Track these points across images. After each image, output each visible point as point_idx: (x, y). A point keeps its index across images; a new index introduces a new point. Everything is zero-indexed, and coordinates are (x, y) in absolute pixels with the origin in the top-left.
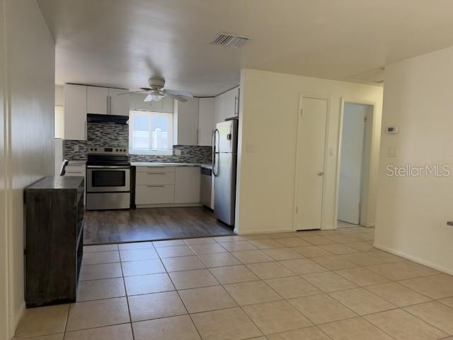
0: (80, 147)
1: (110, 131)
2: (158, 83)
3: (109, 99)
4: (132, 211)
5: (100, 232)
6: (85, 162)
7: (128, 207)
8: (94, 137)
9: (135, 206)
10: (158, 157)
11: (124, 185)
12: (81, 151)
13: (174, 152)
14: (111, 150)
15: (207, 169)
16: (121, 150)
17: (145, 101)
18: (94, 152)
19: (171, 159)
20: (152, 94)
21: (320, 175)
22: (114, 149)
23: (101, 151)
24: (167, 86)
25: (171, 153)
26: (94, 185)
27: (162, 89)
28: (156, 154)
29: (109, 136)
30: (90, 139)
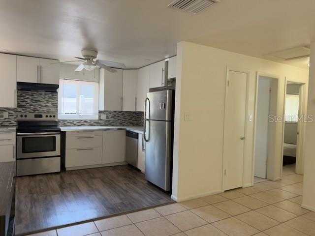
0: (9, 113)
1: (39, 98)
2: (91, 53)
3: (39, 68)
4: (63, 174)
5: (33, 209)
6: (15, 128)
7: (59, 170)
8: (24, 104)
9: (65, 168)
10: (85, 122)
11: (54, 150)
12: (10, 117)
13: (100, 116)
14: (41, 116)
15: (133, 133)
16: (51, 116)
17: (76, 70)
18: (23, 118)
19: (98, 123)
20: (85, 64)
21: (242, 139)
22: (44, 115)
23: (31, 117)
24: (100, 57)
25: (97, 118)
26: (24, 151)
27: (95, 60)
28: (84, 119)
29: (39, 103)
30: (19, 106)
